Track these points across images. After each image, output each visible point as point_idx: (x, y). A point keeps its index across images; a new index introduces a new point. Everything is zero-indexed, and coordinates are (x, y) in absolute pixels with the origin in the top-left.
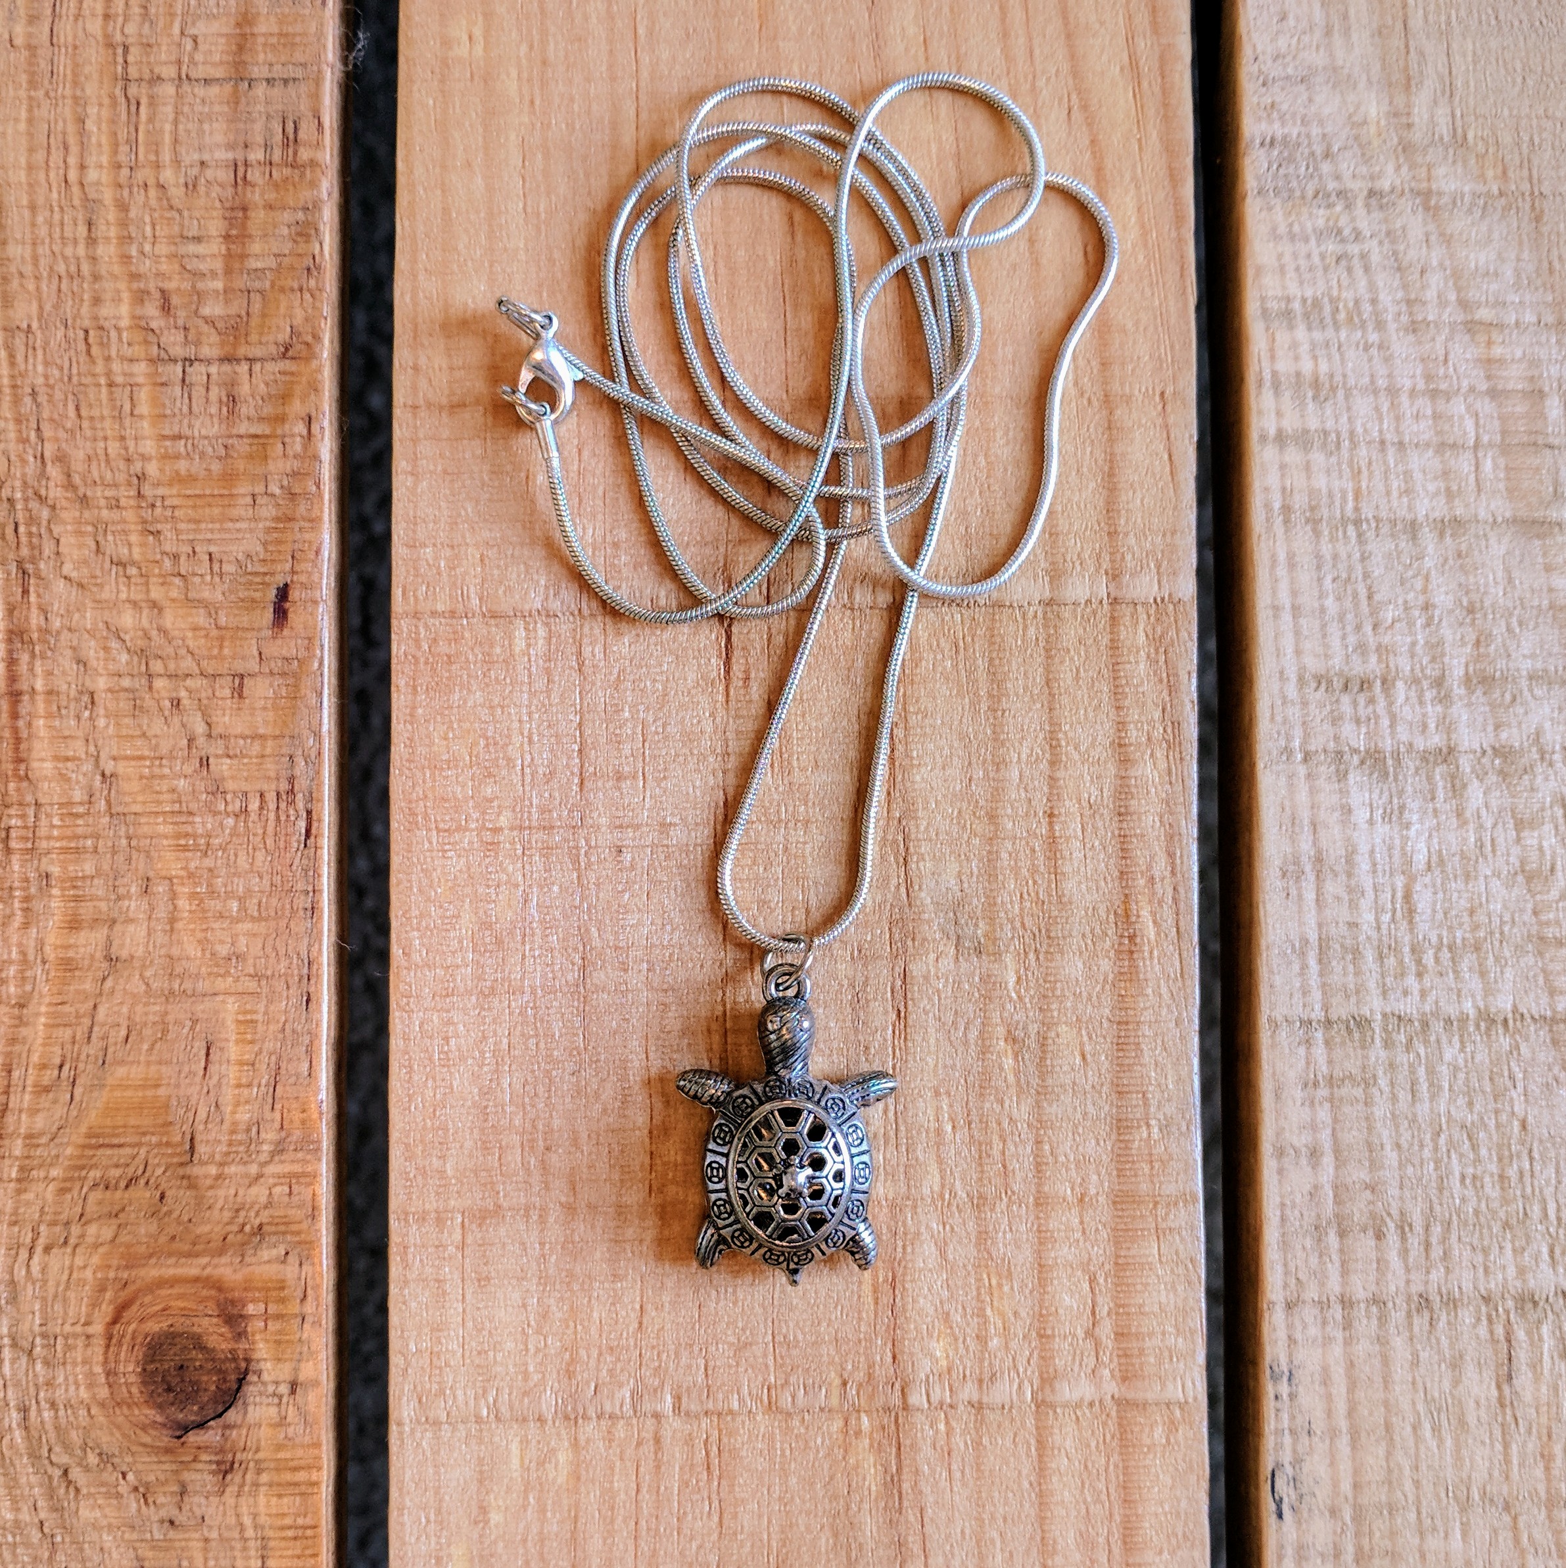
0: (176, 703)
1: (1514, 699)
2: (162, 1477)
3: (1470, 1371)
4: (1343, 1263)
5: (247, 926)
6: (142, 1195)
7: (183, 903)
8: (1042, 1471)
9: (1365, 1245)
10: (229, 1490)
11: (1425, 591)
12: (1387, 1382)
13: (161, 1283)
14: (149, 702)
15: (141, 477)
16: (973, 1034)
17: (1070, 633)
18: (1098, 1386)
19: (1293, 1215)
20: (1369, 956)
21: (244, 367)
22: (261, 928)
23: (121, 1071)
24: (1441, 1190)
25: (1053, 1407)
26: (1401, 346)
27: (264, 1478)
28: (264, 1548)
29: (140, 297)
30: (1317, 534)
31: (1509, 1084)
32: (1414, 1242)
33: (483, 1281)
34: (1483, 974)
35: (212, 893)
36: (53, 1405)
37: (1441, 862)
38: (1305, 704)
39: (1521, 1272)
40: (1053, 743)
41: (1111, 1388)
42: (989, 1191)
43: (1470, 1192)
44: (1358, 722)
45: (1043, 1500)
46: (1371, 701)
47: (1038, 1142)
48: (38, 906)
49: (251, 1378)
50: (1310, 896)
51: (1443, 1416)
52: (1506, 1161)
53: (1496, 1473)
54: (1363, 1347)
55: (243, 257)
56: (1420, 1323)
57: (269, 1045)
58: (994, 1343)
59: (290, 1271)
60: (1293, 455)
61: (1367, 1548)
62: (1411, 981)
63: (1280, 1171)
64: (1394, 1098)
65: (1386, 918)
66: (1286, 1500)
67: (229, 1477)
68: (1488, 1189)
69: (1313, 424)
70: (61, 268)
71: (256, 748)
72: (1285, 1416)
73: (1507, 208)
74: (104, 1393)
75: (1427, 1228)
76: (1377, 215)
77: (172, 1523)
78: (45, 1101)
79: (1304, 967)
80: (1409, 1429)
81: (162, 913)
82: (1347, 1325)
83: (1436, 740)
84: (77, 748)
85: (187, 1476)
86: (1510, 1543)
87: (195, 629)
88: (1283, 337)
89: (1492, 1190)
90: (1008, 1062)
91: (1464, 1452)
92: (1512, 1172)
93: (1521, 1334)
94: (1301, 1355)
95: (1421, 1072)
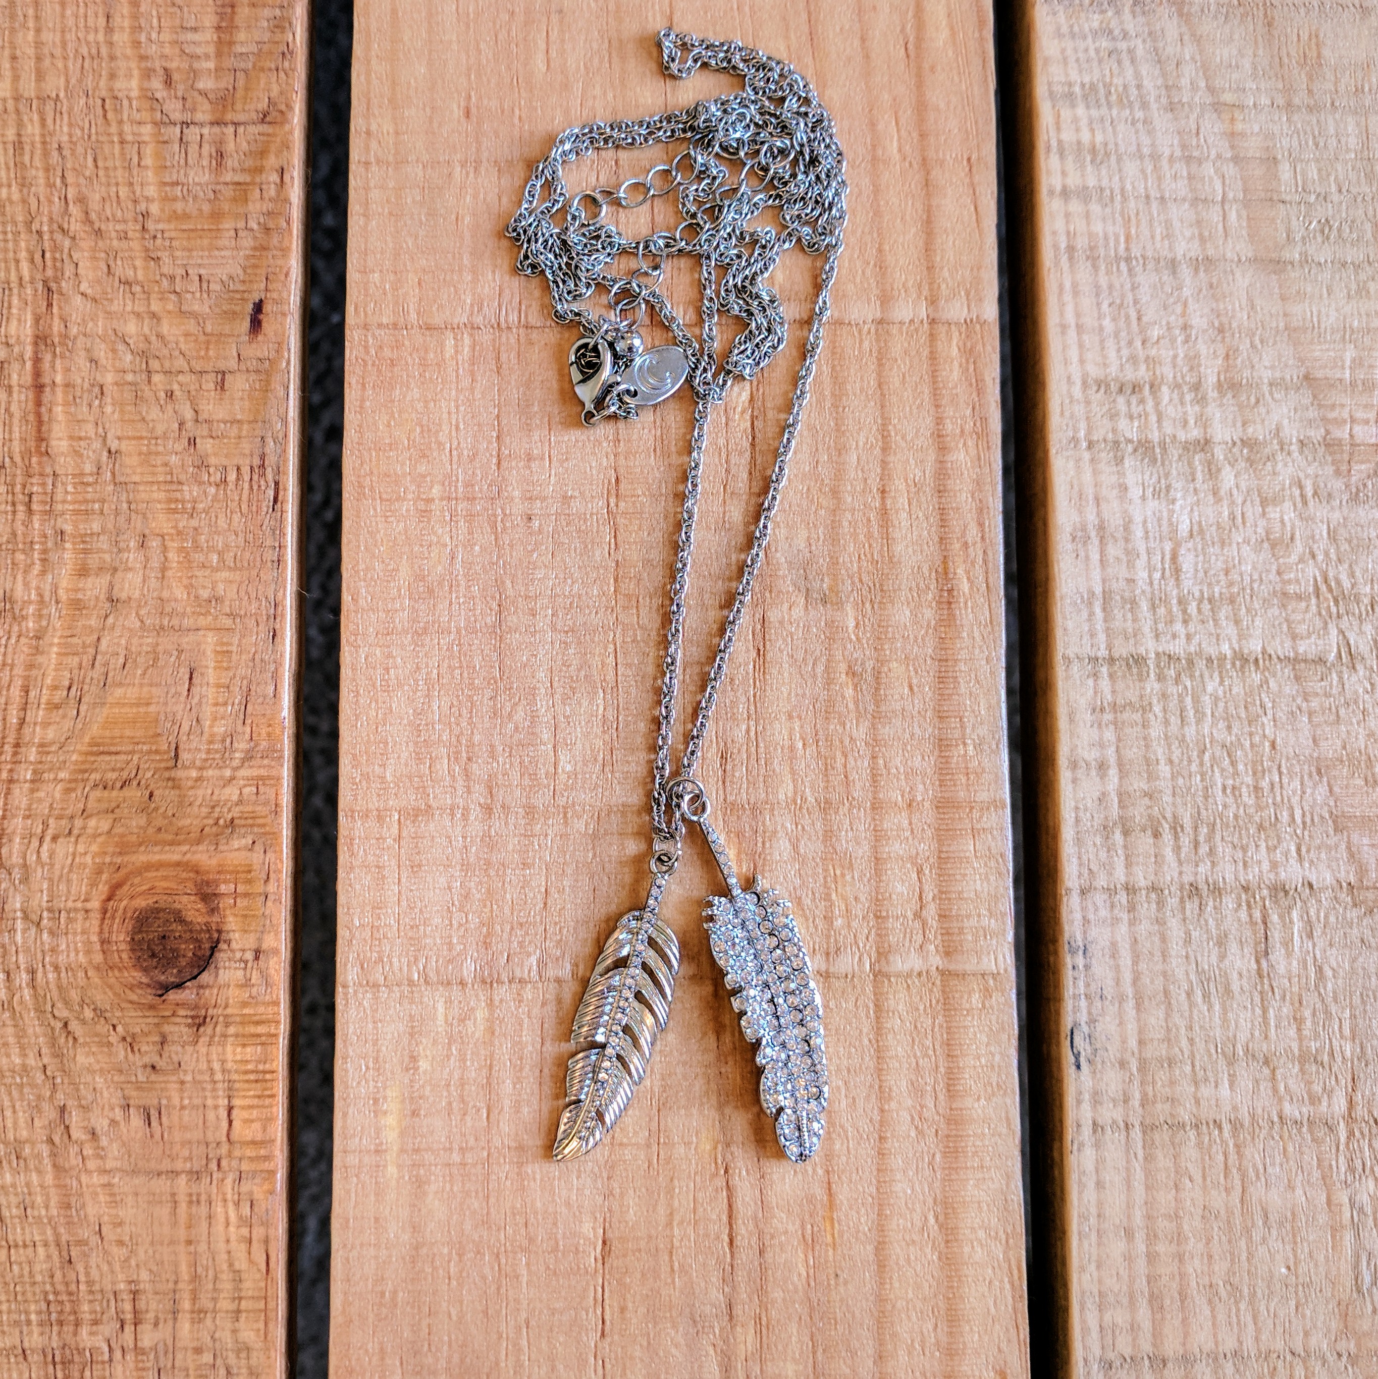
0: (170, 395)
1: (1258, 401)
2: (146, 1030)
3: (1233, 947)
4: (1127, 857)
5: (225, 574)
6: (134, 794)
7: (173, 556)
8: (879, 1030)
9: (1145, 842)
10: (202, 1040)
11: (1183, 315)
12: (1165, 955)
13: (149, 867)
14: (148, 393)
15: (145, 215)
16: (820, 669)
17: (897, 346)
18: (925, 959)
19: (1085, 817)
20: (1144, 606)
21: (230, 129)
22: (236, 576)
23: (119, 692)
24: (1206, 797)
25: (888, 977)
26: (1161, 121)
27: (232, 1030)
28: (230, 1089)
29: (147, 74)
30: (1095, 268)
31: (1260, 711)
32: (1186, 841)
33: (416, 867)
34: (1237, 622)
35: (197, 547)
36: (56, 968)
37: (1201, 531)
38: (1088, 403)
39: (1274, 865)
40: (885, 435)
41: (936, 961)
42: (834, 797)
43: (1230, 800)
44: (1131, 418)
45: (880, 1054)
46: (1142, 401)
47: (874, 758)
48: (53, 557)
49: (223, 946)
50: (1095, 557)
51: (1212, 985)
52: (1259, 775)
53: (1257, 1033)
54: (1144, 927)
55: (231, 43)
56: (1191, 907)
57: (242, 671)
58: (839, 922)
59: (257, 857)
60: (1075, 206)
61: (1151, 1094)
62: (1178, 627)
63: (1074, 781)
64: (1167, 722)
65: (1157, 575)
66: (1083, 1054)
67: (202, 1029)
68: (1245, 798)
69: (1091, 182)
70: (84, 51)
71: (234, 432)
72: (1081, 984)
73: (1244, 15)
74: (98, 958)
75: (1196, 828)
76: (1141, 19)
77: (153, 1067)
78: (56, 716)
79: (1091, 614)
80: (1184, 995)
81: (155, 563)
82: (1132, 908)
83: (1195, 433)
84: (89, 430)
85: (167, 1028)
86: (1270, 1093)
87: (187, 335)
88: (1066, 114)
89: (1248, 799)
90: (849, 692)
91: (1230, 1015)
92: (1265, 784)
93: (1275, 918)
94: (1093, 933)
95: (1188, 700)
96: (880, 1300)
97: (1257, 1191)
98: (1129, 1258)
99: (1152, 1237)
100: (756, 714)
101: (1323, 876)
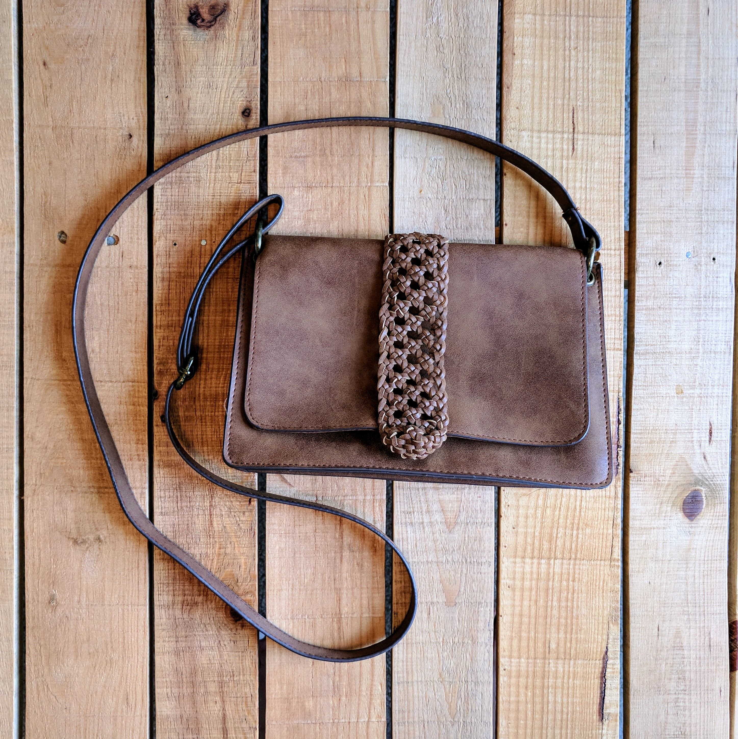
0: (235, 516)
1: (433, 515)
2: (233, 627)
3: (424, 612)
4: (405, 597)
5: (245, 548)
7: (236, 545)
8: (361, 627)
9: (408, 595)
10: (243, 629)
11: (420, 499)
14: (231, 516)
17: (367, 504)
19: (398, 590)
20: (410, 553)
22: (247, 549)
23: (227, 570)
24: (420, 586)
25: (363, 618)
28: (248, 637)
31: (431, 571)
33: (280, 599)
34: (427, 555)
35: (240, 544)
36: (218, 617)
37: (421, 539)
38: (401, 516)
39: (432, 598)
41: (371, 615)
42: (354, 586)
44: (409, 518)
45: (361, 631)
46: (411, 515)
47: (361, 580)
50: (401, 544)
51: (420, 619)
57: (248, 566)
58: (354, 608)
59: (252, 598)
62: (416, 556)
63: (396, 584)
65: (413, 547)
71: (246, 522)
74: (225, 615)
77: (235, 634)
80: (415, 621)
81: (233, 546)
82: (405, 606)
83: (421, 521)
84: (220, 522)
85: (237, 627)
86: (429, 638)
87: (237, 505)
89: (428, 587)
90: (357, 568)
92: (431, 584)
93: (431, 608)
96: (360, 672)
97: (426, 654)
98: (403, 666)
99: (407, 662)
100: (340, 572)
101: (440, 601)
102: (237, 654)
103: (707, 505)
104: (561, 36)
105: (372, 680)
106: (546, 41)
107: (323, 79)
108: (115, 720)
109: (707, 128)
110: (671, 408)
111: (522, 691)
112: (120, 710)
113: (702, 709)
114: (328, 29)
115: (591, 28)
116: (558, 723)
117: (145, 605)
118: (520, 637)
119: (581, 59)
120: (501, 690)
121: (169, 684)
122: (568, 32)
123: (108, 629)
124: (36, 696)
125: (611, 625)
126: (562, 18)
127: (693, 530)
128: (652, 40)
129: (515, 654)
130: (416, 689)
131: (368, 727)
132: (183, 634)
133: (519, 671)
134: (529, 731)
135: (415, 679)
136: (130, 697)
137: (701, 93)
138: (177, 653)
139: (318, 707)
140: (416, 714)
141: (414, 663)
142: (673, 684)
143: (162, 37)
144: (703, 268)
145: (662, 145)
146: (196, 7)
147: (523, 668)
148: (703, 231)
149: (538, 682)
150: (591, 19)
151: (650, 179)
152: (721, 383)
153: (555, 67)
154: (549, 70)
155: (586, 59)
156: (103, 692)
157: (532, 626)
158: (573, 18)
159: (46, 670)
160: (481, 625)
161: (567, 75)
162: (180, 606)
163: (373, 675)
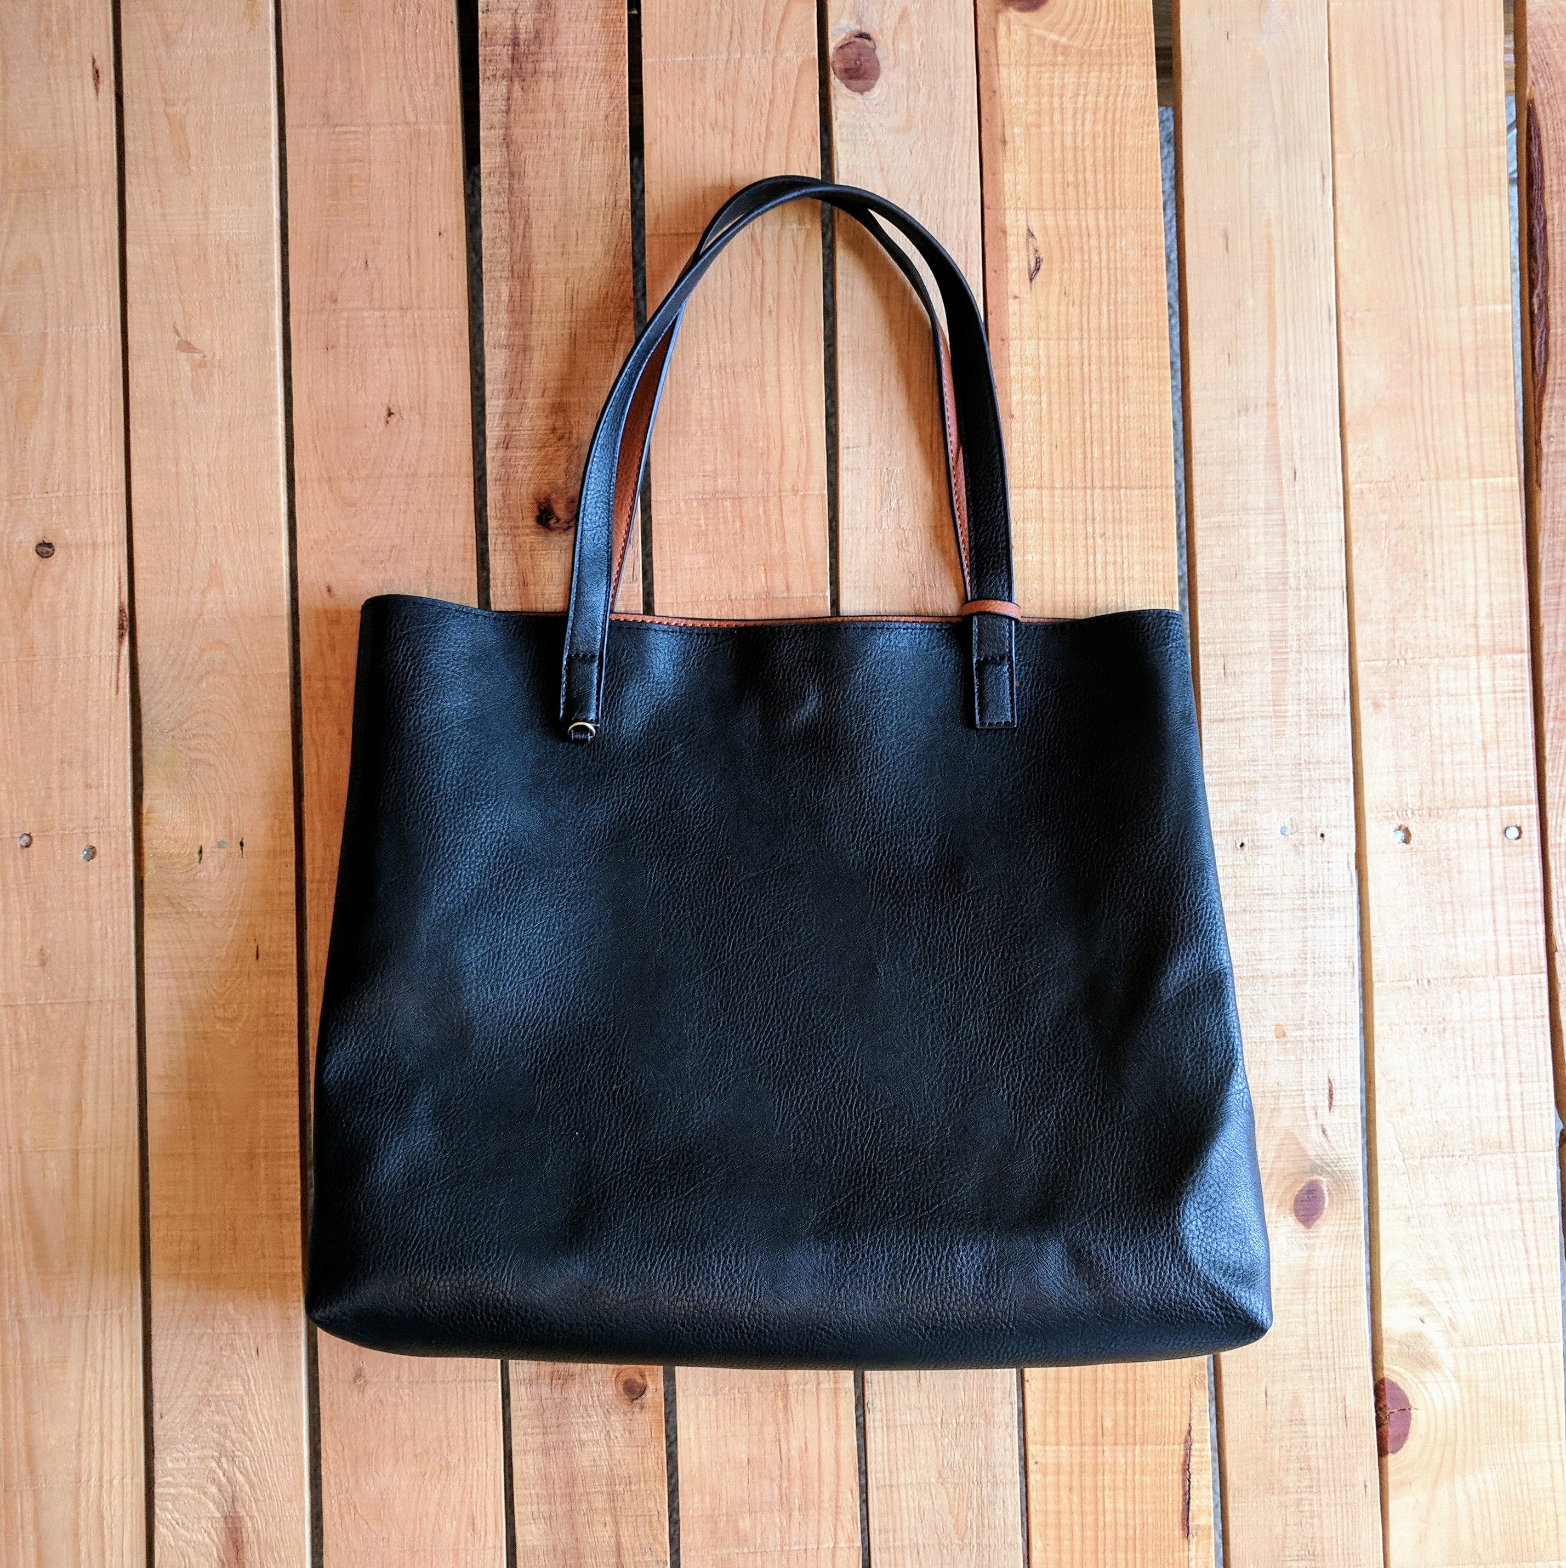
2: (628, 1410)
27: (650, 1410)
28: (650, 1424)
45: (818, 1409)
61: (889, 1419)
66: (871, 1409)
67: (643, 1410)
77: (631, 1420)
85: (634, 1410)
86: (921, 1417)
96: (820, 1472)
98: (883, 1460)
102: (634, 1450)
103: (1331, 1202)
104: (1081, 518)
105: (838, 1485)
106: (1058, 526)
107: (733, 597)
108: (456, 1555)
109: (1303, 644)
110: (1270, 1059)
111: (1064, 1494)
112: (463, 1540)
113: (1339, 1515)
114: (738, 525)
115: (1123, 505)
116: (1121, 1542)
117: (496, 1380)
118: (1058, 1412)
119: (1111, 550)
120: (1032, 1494)
121: (535, 1499)
122: (1090, 512)
123: (441, 1418)
124: (339, 1521)
125: (1194, 1390)
126: (1081, 492)
127: (1312, 1241)
128: (1215, 519)
129: (1051, 1439)
130: (903, 1495)
131: (834, 1557)
132: (554, 1421)
133: (1058, 1465)
134: (1077, 1556)
135: (902, 1480)
136: (478, 1521)
137: (1291, 593)
138: (545, 1451)
139: (759, 1527)
140: (906, 1534)
141: (900, 1457)
142: (1292, 1477)
143: (499, 547)
144: (1307, 849)
145: (1237, 670)
146: (548, 500)
147: (1064, 1461)
148: (1305, 795)
149: (1088, 1481)
150: (1123, 491)
151: (1222, 721)
152: (1343, 1018)
153: (1074, 564)
154: (1064, 568)
155: (1118, 550)
156: (437, 1515)
157: (1075, 1396)
158: (1097, 491)
159: (352, 1482)
160: (998, 1395)
161: (1091, 575)
162: (548, 1380)
163: (838, 1477)
